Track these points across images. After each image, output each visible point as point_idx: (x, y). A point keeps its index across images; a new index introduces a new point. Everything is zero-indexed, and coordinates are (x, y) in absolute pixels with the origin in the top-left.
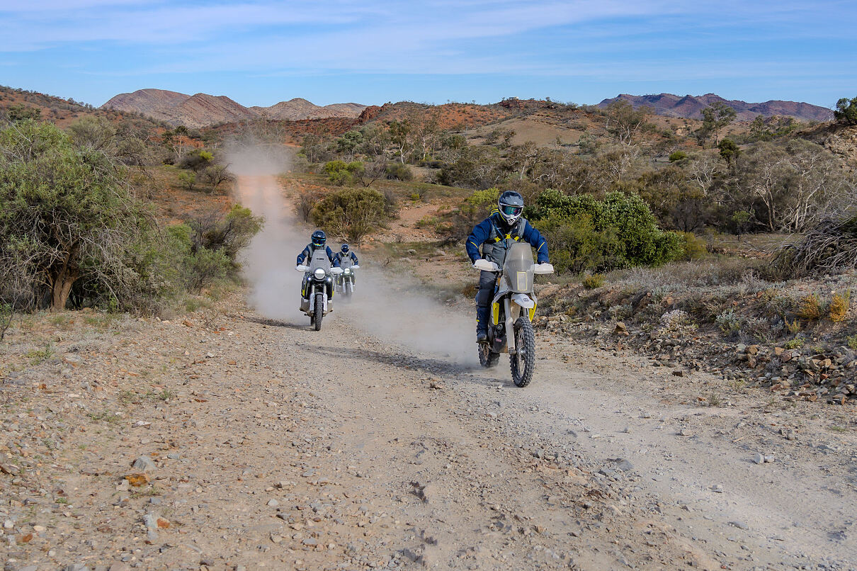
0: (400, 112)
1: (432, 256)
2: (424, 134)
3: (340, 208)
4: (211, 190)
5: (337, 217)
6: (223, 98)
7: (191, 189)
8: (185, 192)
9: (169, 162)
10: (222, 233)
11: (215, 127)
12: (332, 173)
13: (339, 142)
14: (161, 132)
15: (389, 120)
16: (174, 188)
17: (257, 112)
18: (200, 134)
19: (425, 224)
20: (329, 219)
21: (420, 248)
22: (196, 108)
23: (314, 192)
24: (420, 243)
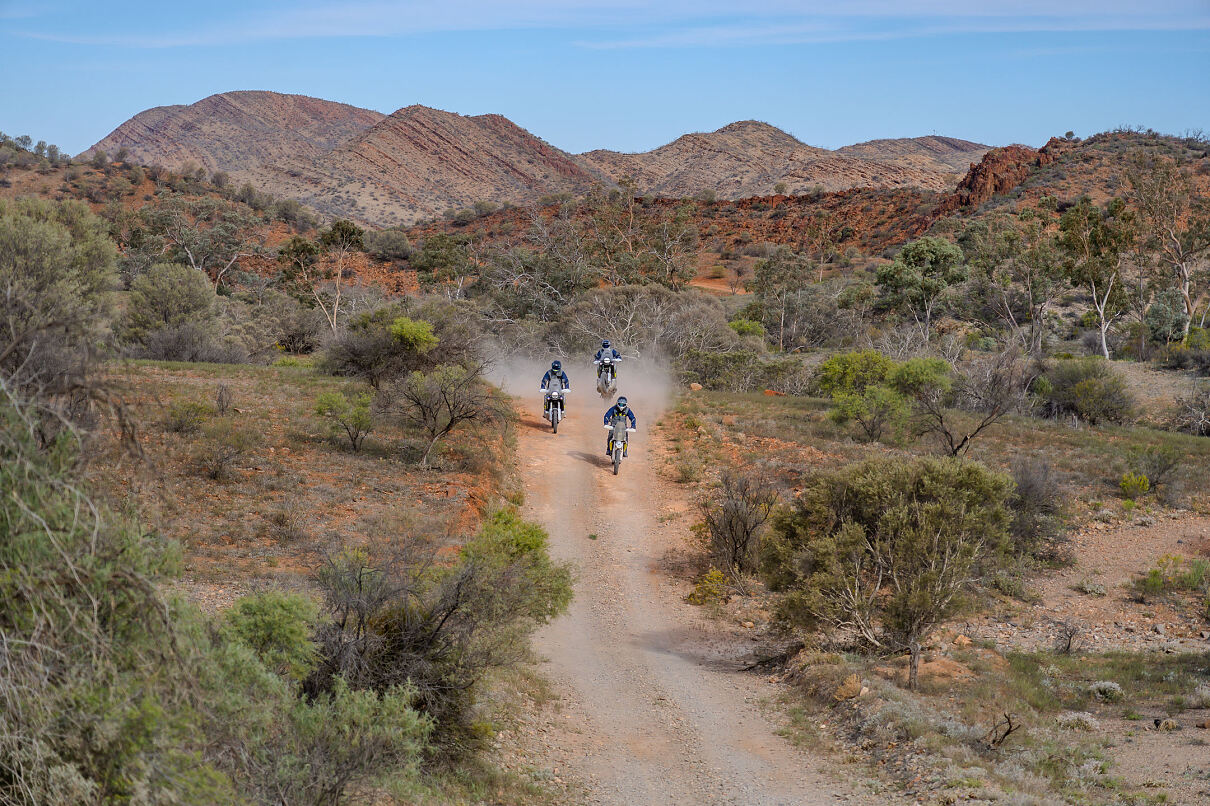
0: (1106, 170)
1: (1179, 707)
2: (1188, 250)
3: (854, 529)
4: (423, 454)
5: (845, 558)
6: (494, 125)
7: (354, 447)
8: (336, 457)
9: (297, 343)
10: (429, 618)
11: (460, 223)
12: (840, 396)
13: (883, 279)
14: (278, 238)
15: (1068, 197)
16: (300, 441)
17: (606, 169)
18: (409, 245)
19: (1167, 587)
20: (815, 566)
21: (1139, 678)
22: (399, 157)
23: (773, 462)
24: (1139, 657)
